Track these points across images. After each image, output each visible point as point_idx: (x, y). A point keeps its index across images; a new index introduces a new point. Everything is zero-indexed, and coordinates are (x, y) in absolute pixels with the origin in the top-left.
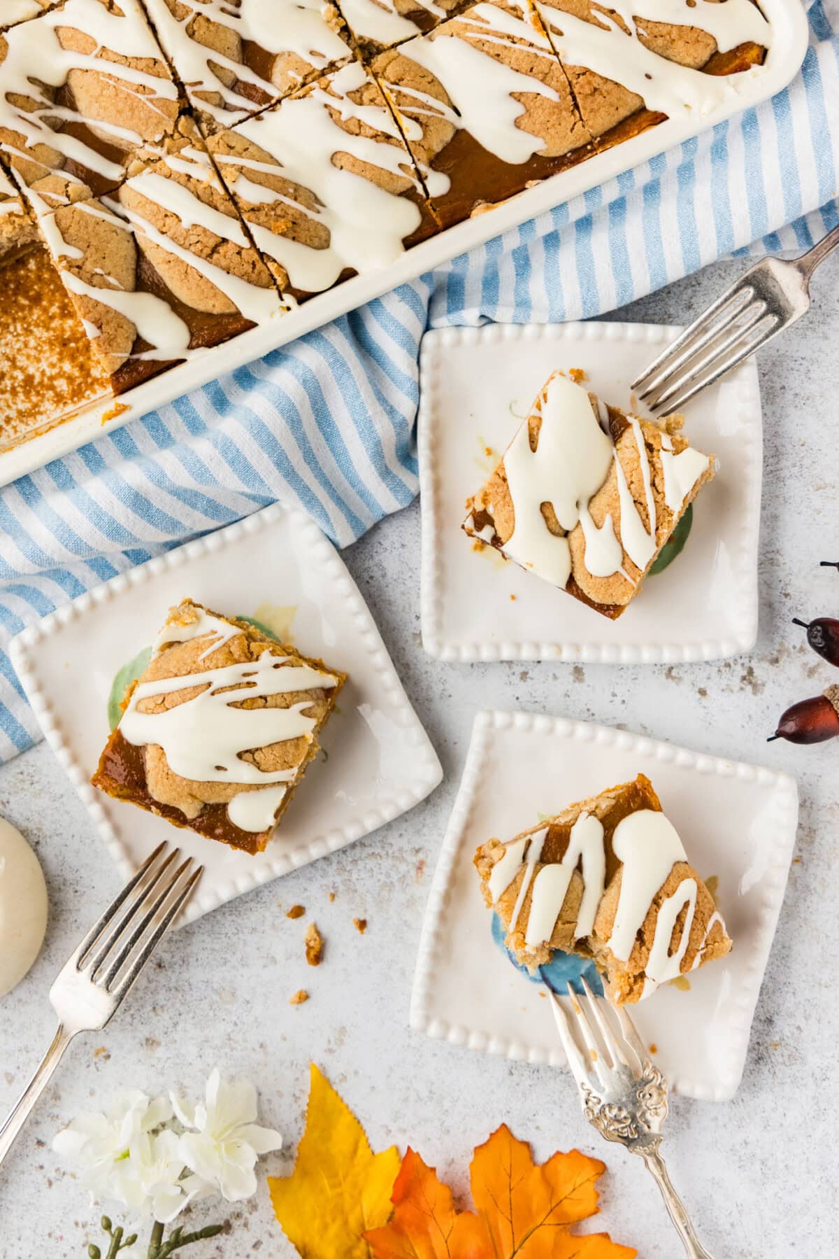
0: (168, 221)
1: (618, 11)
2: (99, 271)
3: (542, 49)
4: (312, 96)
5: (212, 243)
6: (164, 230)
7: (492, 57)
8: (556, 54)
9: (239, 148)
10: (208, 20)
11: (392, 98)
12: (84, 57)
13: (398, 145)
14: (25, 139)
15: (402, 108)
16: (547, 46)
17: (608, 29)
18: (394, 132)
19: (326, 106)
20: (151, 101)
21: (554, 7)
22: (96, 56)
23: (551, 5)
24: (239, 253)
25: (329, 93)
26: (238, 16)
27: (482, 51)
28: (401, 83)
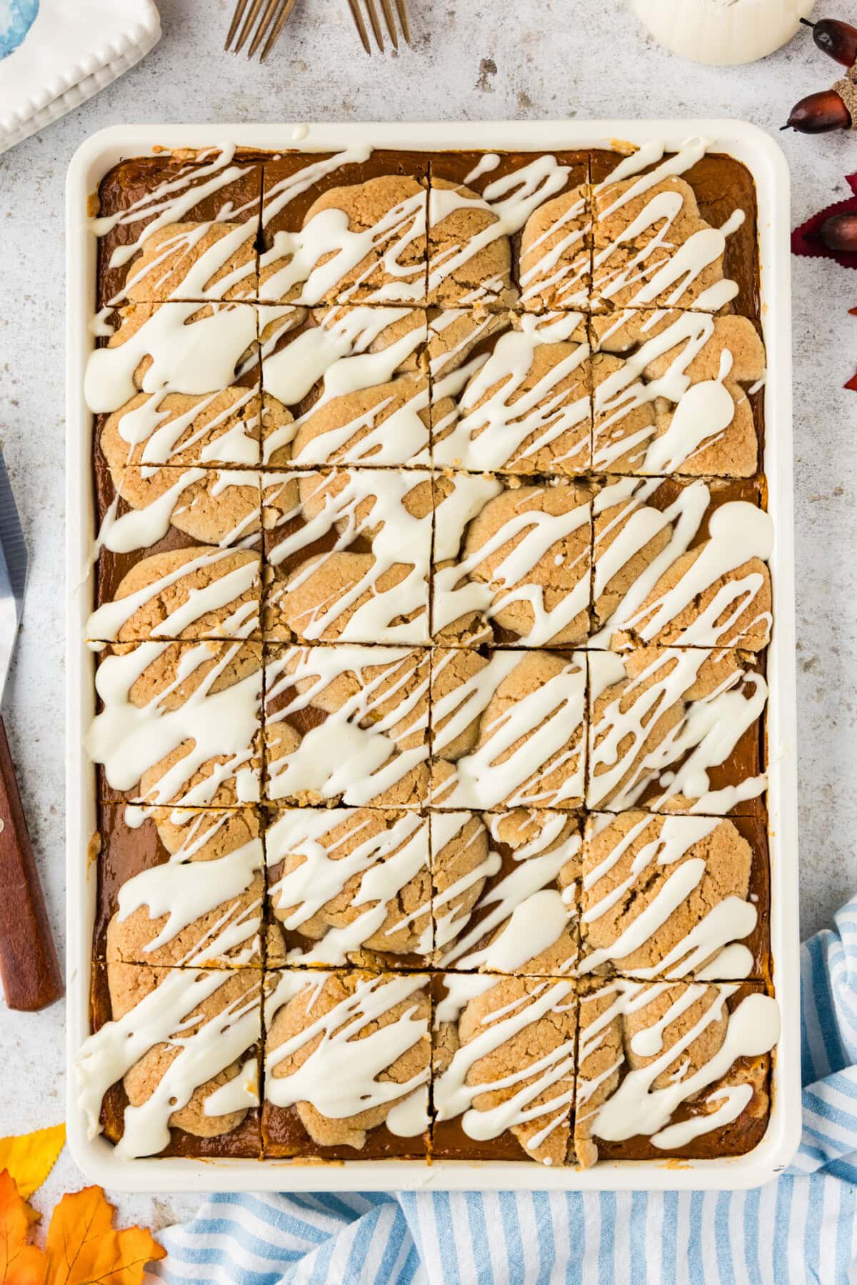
0: (205, 579)
1: (194, 1038)
2: (195, 502)
3: (192, 957)
4: (249, 748)
5: (168, 605)
6: (200, 572)
7: (208, 913)
8: (183, 967)
9: (238, 667)
10: (354, 693)
11: (214, 814)
12: (375, 577)
13: (174, 799)
14: (333, 495)
15: (202, 816)
16: (191, 964)
17: (182, 1021)
18: (185, 801)
19: (234, 756)
20: (310, 614)
21: (223, 985)
22: (370, 587)
23: (226, 983)
24: (150, 624)
25: (244, 763)
26: (350, 720)
27: (218, 908)
28: (225, 827)
